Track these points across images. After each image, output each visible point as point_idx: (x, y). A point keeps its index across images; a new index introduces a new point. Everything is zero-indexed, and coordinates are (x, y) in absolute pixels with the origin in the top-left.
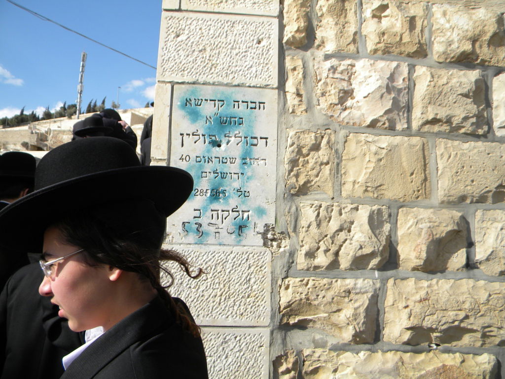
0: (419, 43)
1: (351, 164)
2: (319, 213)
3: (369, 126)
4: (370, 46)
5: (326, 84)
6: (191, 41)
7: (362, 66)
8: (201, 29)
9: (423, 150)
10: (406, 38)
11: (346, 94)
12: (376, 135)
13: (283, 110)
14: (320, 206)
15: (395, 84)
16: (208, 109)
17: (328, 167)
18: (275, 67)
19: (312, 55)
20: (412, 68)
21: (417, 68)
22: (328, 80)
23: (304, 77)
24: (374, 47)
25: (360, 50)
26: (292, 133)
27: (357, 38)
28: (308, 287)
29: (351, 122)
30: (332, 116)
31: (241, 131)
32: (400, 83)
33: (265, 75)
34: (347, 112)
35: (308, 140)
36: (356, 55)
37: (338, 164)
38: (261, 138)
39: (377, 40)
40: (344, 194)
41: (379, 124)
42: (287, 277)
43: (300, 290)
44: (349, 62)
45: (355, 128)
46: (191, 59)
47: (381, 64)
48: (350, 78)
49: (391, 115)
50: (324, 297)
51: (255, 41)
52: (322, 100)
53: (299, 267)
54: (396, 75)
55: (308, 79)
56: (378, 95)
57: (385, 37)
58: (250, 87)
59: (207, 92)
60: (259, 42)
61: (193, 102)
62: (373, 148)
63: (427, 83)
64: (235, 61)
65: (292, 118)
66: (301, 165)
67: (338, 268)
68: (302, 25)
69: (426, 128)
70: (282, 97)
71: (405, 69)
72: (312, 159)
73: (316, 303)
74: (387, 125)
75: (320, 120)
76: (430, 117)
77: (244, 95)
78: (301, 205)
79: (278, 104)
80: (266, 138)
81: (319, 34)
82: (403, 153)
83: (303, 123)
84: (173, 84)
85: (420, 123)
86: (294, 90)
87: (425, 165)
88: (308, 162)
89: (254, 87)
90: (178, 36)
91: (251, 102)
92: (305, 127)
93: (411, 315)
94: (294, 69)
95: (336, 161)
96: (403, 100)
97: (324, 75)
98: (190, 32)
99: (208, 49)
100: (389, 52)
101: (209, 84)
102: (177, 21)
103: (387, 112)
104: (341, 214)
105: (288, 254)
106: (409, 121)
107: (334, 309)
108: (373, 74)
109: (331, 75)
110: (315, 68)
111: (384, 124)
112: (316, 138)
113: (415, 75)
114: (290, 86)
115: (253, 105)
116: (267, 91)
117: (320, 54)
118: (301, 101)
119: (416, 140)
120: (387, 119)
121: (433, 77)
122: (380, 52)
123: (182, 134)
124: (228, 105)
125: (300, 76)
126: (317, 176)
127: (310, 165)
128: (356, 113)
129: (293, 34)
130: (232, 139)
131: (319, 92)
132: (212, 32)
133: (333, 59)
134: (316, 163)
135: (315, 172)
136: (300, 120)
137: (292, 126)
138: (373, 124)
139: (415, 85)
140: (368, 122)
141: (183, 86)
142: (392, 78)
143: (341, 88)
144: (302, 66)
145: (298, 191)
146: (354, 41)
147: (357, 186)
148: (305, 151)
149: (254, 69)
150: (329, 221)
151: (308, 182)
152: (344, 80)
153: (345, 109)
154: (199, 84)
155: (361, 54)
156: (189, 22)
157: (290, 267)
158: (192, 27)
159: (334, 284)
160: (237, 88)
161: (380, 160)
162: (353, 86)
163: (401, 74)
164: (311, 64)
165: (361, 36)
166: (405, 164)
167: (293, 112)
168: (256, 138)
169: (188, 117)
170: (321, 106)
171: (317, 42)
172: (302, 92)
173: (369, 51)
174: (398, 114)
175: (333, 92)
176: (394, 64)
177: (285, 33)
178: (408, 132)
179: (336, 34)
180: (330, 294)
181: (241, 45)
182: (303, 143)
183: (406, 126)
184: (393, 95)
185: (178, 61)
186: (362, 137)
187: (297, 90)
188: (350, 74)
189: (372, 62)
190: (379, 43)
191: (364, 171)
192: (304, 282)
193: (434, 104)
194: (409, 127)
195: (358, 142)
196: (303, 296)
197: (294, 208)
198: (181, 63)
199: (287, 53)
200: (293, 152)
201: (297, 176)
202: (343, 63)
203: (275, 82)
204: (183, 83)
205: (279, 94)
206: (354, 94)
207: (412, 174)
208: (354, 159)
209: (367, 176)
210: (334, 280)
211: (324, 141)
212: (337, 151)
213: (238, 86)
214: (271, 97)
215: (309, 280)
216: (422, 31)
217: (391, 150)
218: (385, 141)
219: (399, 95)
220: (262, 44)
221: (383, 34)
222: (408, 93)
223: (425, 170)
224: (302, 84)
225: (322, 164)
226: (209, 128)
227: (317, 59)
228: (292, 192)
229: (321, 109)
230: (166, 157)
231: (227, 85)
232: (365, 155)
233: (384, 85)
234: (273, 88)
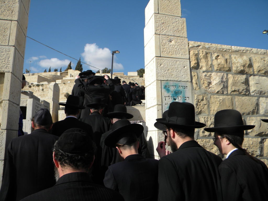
0: (229, 67)
1: (212, 105)
2: (205, 119)
3: (216, 93)
4: (215, 68)
5: (204, 80)
6: (165, 67)
7: (213, 74)
8: (167, 63)
9: (232, 100)
10: (225, 66)
11: (210, 83)
12: (219, 95)
13: (192, 88)
14: (205, 118)
15: (223, 80)
16: (172, 89)
17: (206, 106)
18: (189, 75)
19: (199, 71)
20: (227, 75)
21: (229, 75)
22: (204, 79)
23: (198, 78)
24: (217, 69)
25: (213, 70)
26: (196, 96)
27: (212, 66)
28: (204, 142)
29: (212, 92)
30: (206, 90)
31: (181, 95)
32: (224, 80)
33: (187, 78)
34: (210, 89)
35: (200, 98)
36: (212, 71)
37: (209, 105)
38: (187, 97)
39: (217, 67)
40: (211, 114)
41: (219, 92)
42: (197, 139)
43: (202, 143)
44: (210, 73)
45: (213, 94)
46: (165, 73)
47: (219, 74)
48: (210, 78)
49: (223, 90)
50: (208, 145)
51: (183, 67)
52: (203, 85)
53: (201, 136)
54: (223, 77)
55: (199, 79)
56: (219, 84)
57: (220, 65)
58: (183, 81)
59: (171, 83)
60: (184, 67)
61: (167, 86)
62: (218, 100)
63: (232, 80)
64: (178, 73)
65: (195, 91)
66: (199, 105)
67: (211, 136)
68: (196, 62)
69: (232, 93)
70: (192, 85)
71: (225, 75)
72: (202, 103)
73: (206, 146)
74: (222, 92)
75: (203, 92)
76: (233, 90)
77: (182, 84)
78: (200, 117)
79: (191, 86)
80: (189, 97)
81: (201, 64)
82: (226, 101)
83: (199, 92)
84: (161, 81)
85: (231, 92)
86: (195, 82)
87: (232, 104)
88: (200, 104)
89: (184, 81)
90: (161, 65)
91: (184, 86)
92: (199, 94)
94: (195, 76)
95: (208, 104)
96: (226, 85)
97: (203, 77)
98: (164, 64)
99: (170, 70)
100: (221, 70)
101: (171, 81)
102: (160, 60)
103: (222, 89)
104: (211, 120)
105: (197, 132)
106: (227, 91)
107: (211, 148)
108: (217, 77)
109: (205, 78)
110: (200, 75)
111: (221, 92)
112: (202, 97)
113: (228, 77)
114: (194, 81)
115: (184, 87)
116: (188, 83)
117: (201, 71)
118: (197, 86)
119: (230, 97)
120: (222, 91)
121: (233, 78)
122: (218, 70)
123: (165, 97)
124: (177, 87)
125: (196, 78)
126: (203, 108)
127: (201, 105)
128: (213, 89)
129: (193, 65)
130: (179, 98)
131: (202, 83)
132: (170, 64)
133: (205, 73)
134: (203, 104)
135: (203, 107)
136: (198, 91)
137: (196, 94)
138: (218, 92)
139: (228, 80)
140: (216, 92)
141: (164, 81)
142: (222, 78)
143: (208, 81)
144: (197, 75)
145: (199, 113)
146: (211, 67)
147: (214, 111)
148: (200, 101)
149: (184, 76)
150: (208, 122)
151: (201, 110)
152: (209, 79)
153: (209, 88)
154: (168, 81)
155: (213, 71)
156: (164, 61)
157: (198, 136)
158: (165, 62)
159: (211, 141)
160: (179, 82)
161: (220, 103)
162: (211, 81)
163: (224, 77)
165: (213, 65)
166: (227, 104)
167: (195, 89)
168: (186, 97)
169: (166, 91)
170: (203, 87)
171: (200, 67)
172: (197, 83)
173: (215, 70)
174: (224, 89)
175: (206, 83)
176: (222, 74)
177: (191, 64)
178: (227, 94)
179: (206, 65)
180: (210, 144)
181: (179, 68)
182: (199, 98)
183: (227, 93)
184: (223, 84)
185: (162, 73)
186: (215, 96)
187: (196, 82)
188: (210, 76)
189: (216, 73)
190: (218, 67)
191: (216, 107)
192: (202, 140)
193: (234, 86)
194: (228, 93)
195: (214, 98)
196: (203, 145)
197: (198, 118)
198: (163, 74)
199: (192, 70)
200: (197, 101)
201: (198, 109)
202: (208, 74)
203: (190, 80)
204: (164, 80)
205: (191, 84)
206: (212, 83)
207: (229, 107)
208: (213, 103)
209: (217, 108)
210: (210, 139)
211: (205, 98)
212: (208, 101)
213: (180, 81)
214: (189, 84)
215: (203, 140)
216: (229, 63)
217: (223, 100)
218: (221, 97)
219: (224, 83)
220: (185, 68)
221: (219, 65)
222: (227, 83)
223: (232, 106)
224: (197, 80)
225: (204, 105)
226: (173, 94)
227: (201, 73)
228: (197, 113)
229: (203, 88)
230: (161, 104)
231: (177, 81)
232: (216, 102)
233: (221, 81)
234: (189, 82)
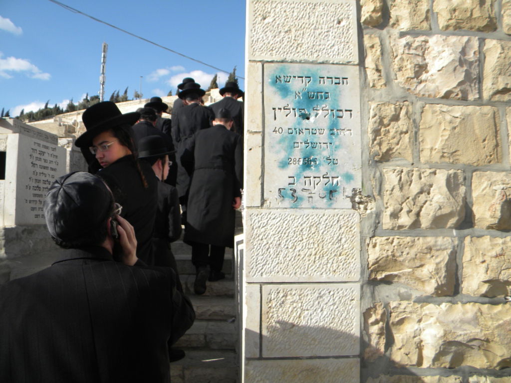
0: (489, 17)
1: (428, 132)
2: (401, 178)
3: (443, 98)
4: (442, 23)
5: (402, 59)
6: (277, 23)
7: (433, 40)
8: (285, 11)
9: (494, 118)
10: (477, 14)
11: (421, 68)
12: (450, 105)
13: (364, 84)
14: (402, 172)
15: (467, 57)
16: (297, 85)
17: (407, 136)
18: (354, 46)
19: (388, 33)
20: (482, 41)
21: (487, 41)
22: (404, 56)
23: (382, 54)
24: (446, 24)
25: (433, 27)
26: (373, 105)
27: (430, 15)
28: (394, 244)
29: (427, 94)
30: (409, 89)
31: (327, 105)
32: (471, 56)
33: (347, 53)
34: (422, 85)
35: (389, 111)
36: (429, 32)
37: (416, 133)
38: (346, 111)
39: (449, 17)
40: (423, 160)
41: (453, 95)
42: (373, 236)
43: (387, 247)
44: (422, 38)
45: (431, 99)
46: (278, 40)
47: (453, 39)
48: (424, 53)
49: (463, 87)
50: (408, 254)
51: (336, 22)
52: (399, 74)
53: (385, 227)
54: (467, 49)
55: (386, 55)
56: (451, 68)
57: (457, 13)
58: (333, 64)
59: (295, 69)
60: (339, 23)
61: (282, 79)
62: (448, 117)
63: (498, 55)
64: (318, 40)
65: (373, 92)
66: (383, 134)
67: (420, 227)
68: (378, 5)
69: (497, 97)
70: (363, 73)
71: (475, 43)
72: (393, 128)
73: (401, 259)
74: (460, 96)
75: (399, 93)
76: (501, 87)
77: (329, 72)
78: (384, 170)
79: (360, 79)
80: (351, 111)
81: (394, 13)
82: (475, 121)
83: (383, 96)
84: (263, 63)
85: (491, 93)
86: (374, 66)
87: (496, 132)
88: (389, 132)
89: (337, 64)
90: (264, 19)
91: (336, 78)
92: (385, 100)
93: (488, 269)
94: (372, 47)
95: (414, 130)
96: (475, 72)
97: (401, 51)
98: (275, 14)
99: (293, 30)
100: (460, 28)
101: (296, 62)
102: (263, 5)
103: (460, 84)
104: (420, 178)
105: (374, 215)
106: (480, 92)
107: (418, 265)
108: (446, 49)
109: (406, 52)
110: (392, 45)
111: (457, 95)
112: (396, 109)
113: (485, 48)
114: (369, 62)
115: (337, 81)
116: (349, 67)
117: (395, 32)
118: (380, 76)
119: (487, 109)
120: (460, 90)
121: (503, 49)
122: (451, 28)
123: (274, 109)
124: (315, 81)
125: (378, 53)
126: (398, 144)
127: (391, 134)
128: (431, 86)
129: (370, 14)
130: (320, 112)
131: (396, 67)
132: (295, 14)
133: (408, 37)
134: (396, 132)
135: (395, 140)
136: (381, 91)
137: (373, 99)
138: (447, 95)
139: (485, 57)
140: (442, 93)
141: (272, 64)
142: (464, 52)
143: (416, 63)
144: (379, 44)
145: (381, 158)
146: (427, 18)
147: (434, 152)
148: (386, 121)
149: (336, 48)
150: (410, 185)
151: (390, 149)
152: (418, 55)
153: (421, 82)
154: (287, 62)
155: (433, 30)
156: (274, 6)
157: (376, 228)
158: (277, 10)
159: (417, 242)
160: (322, 65)
161: (455, 128)
162: (427, 61)
163: (471, 48)
164: (387, 42)
165: (433, 13)
166: (477, 131)
167: (374, 86)
168: (341, 110)
169: (279, 93)
170: (399, 80)
171: (392, 21)
172: (381, 68)
173: (441, 28)
174: (470, 86)
175: (409, 66)
176: (465, 39)
177: (362, 13)
178: (479, 102)
179: (410, 13)
180: (413, 252)
181: (323, 26)
182: (384, 114)
183: (477, 96)
184: (465, 68)
185: (266, 42)
186: (437, 108)
187: (377, 66)
188: (423, 49)
189: (444, 37)
190: (451, 19)
191: (440, 139)
192: (390, 240)
193: (505, 74)
194: (481, 97)
195: (434, 112)
196: (390, 253)
197: (378, 174)
198: (269, 43)
199: (365, 32)
200: (375, 122)
201: (380, 144)
202: (417, 39)
203: (355, 59)
204: (272, 62)
205: (360, 70)
206: (428, 68)
207: (484, 140)
208: (430, 127)
209: (443, 143)
210: (416, 238)
211: (403, 112)
212: (414, 121)
213: (323, 63)
214: (353, 72)
215: (393, 239)
216: (492, 5)
217: (465, 119)
218: (459, 111)
219: (470, 67)
220: (342, 24)
221: (455, 10)
222: (479, 65)
223: (496, 137)
224: (380, 60)
225: (401, 133)
226: (299, 102)
227: (393, 37)
228: (376, 159)
229: (399, 83)
230: (261, 130)
231: (313, 63)
232: (440, 124)
233: (457, 59)
234: (354, 65)
